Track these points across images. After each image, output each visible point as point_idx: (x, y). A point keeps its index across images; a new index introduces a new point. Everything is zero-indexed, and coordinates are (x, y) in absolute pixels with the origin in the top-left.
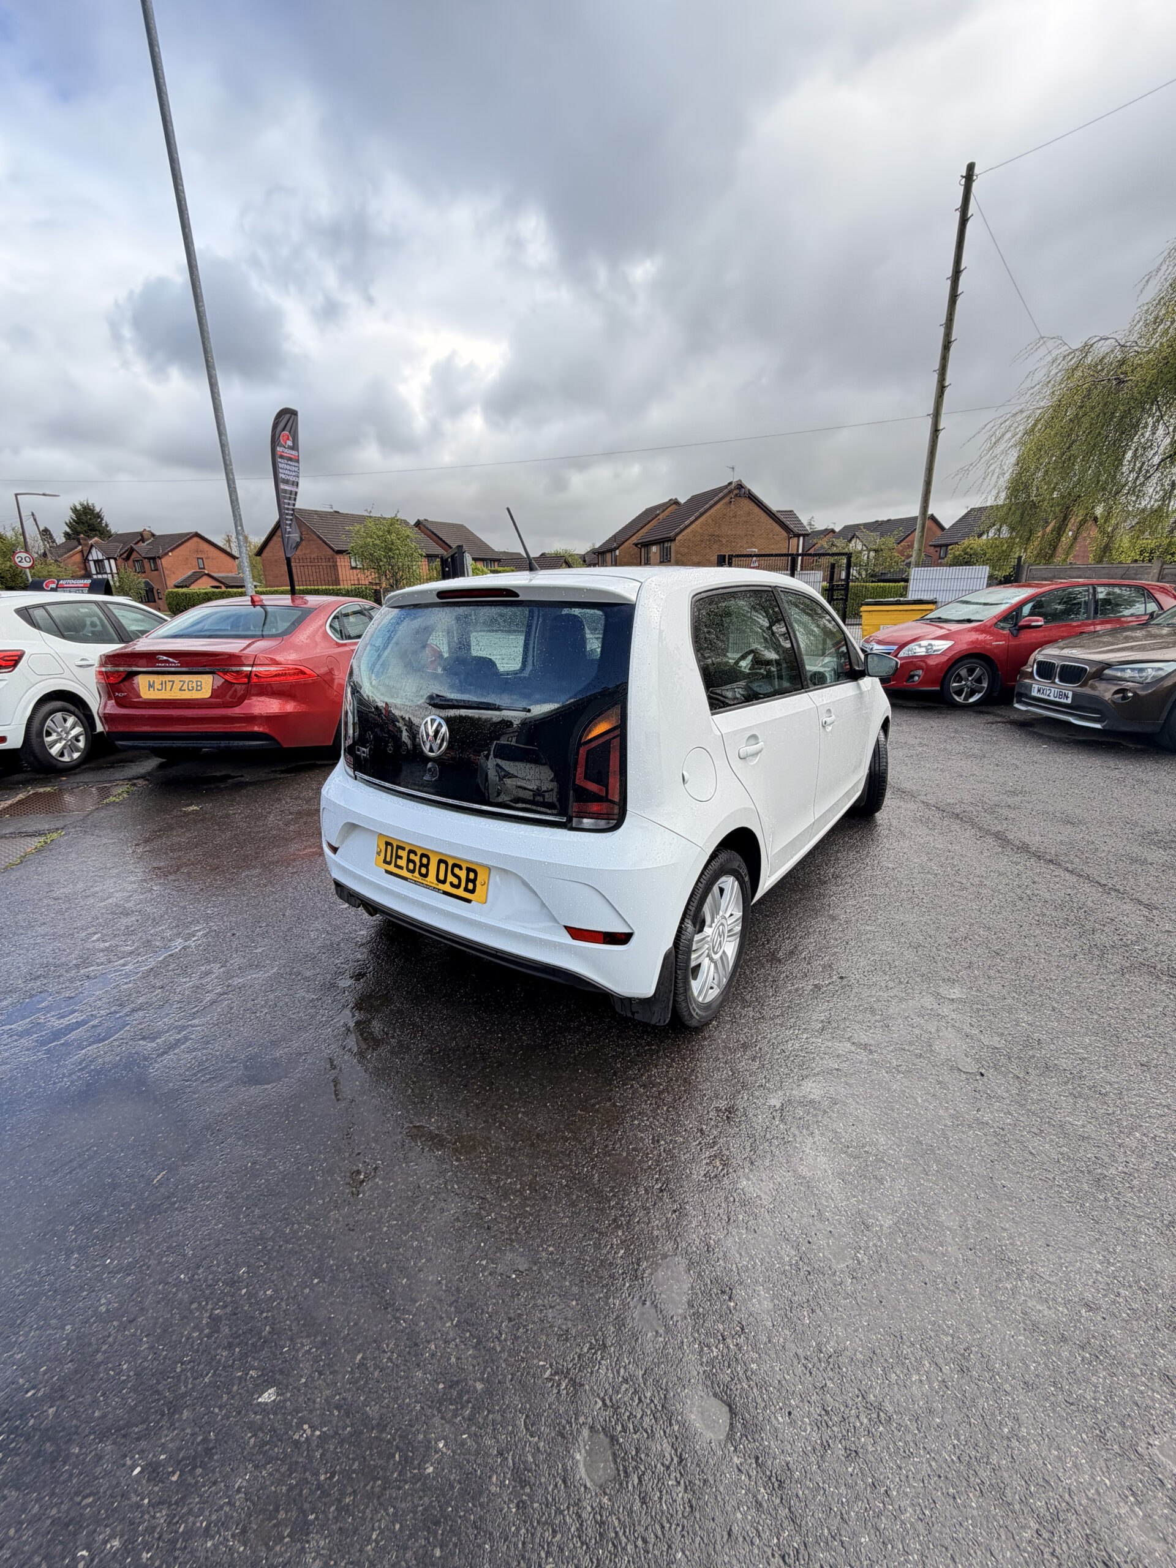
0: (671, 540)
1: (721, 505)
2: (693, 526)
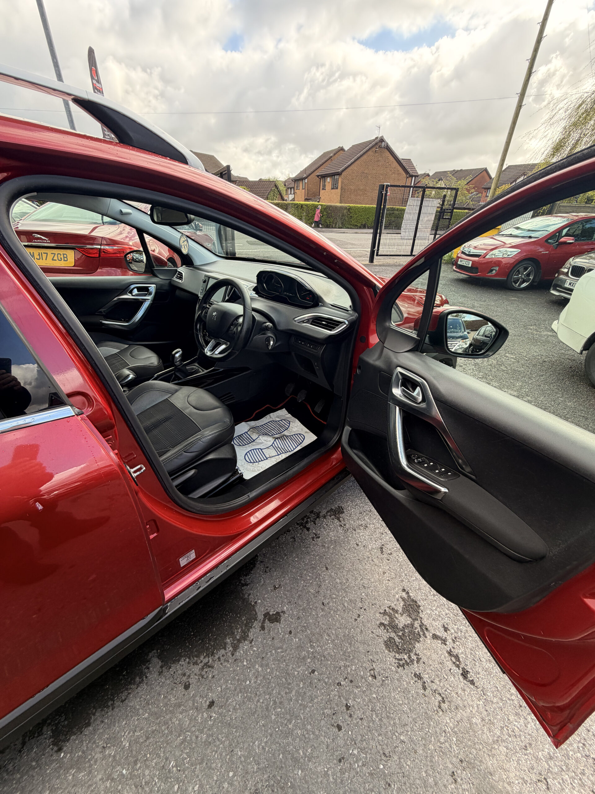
0: (339, 174)
1: (370, 152)
2: (353, 166)
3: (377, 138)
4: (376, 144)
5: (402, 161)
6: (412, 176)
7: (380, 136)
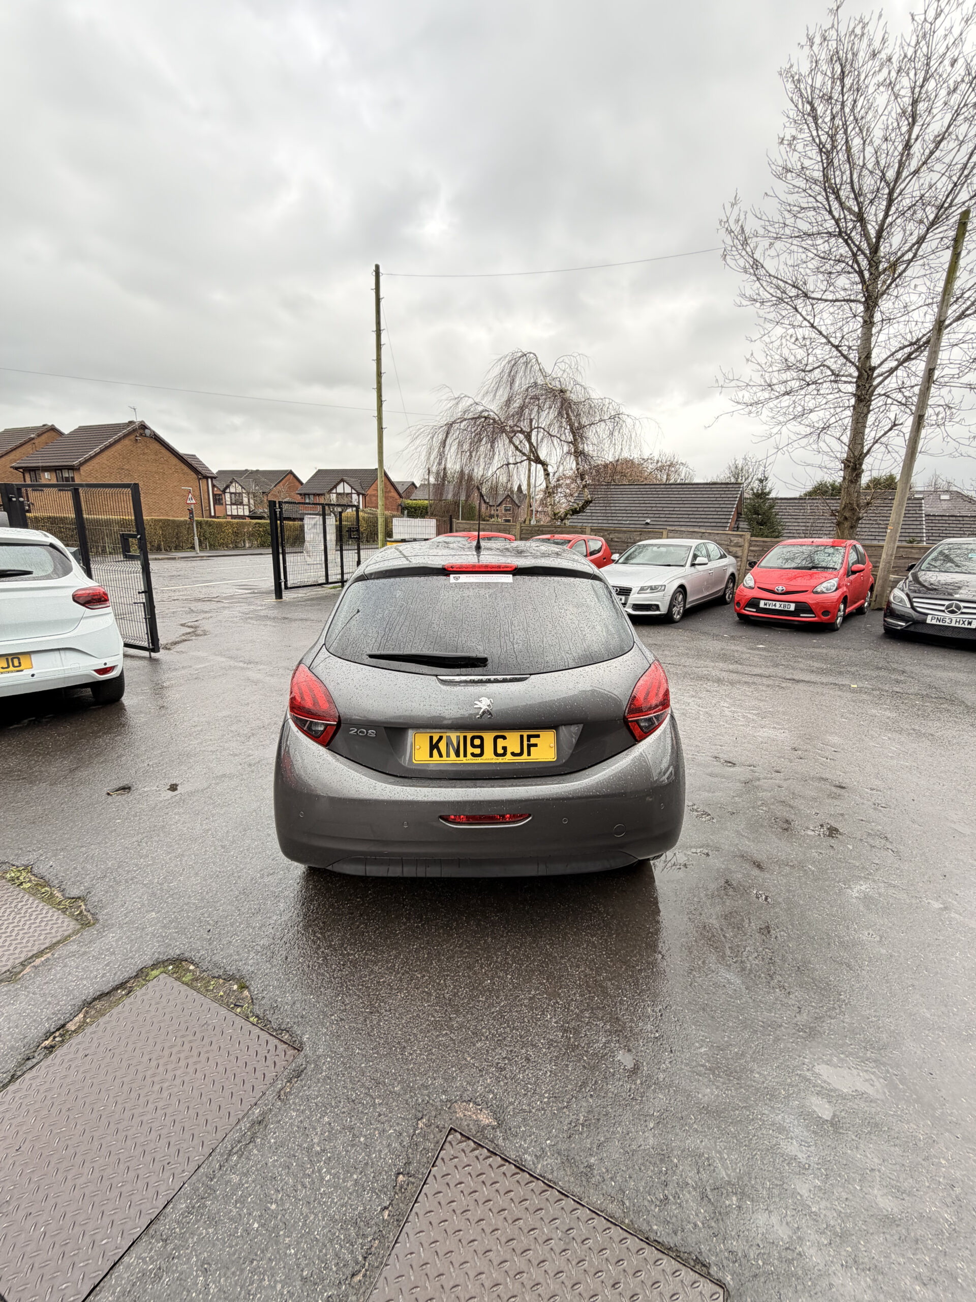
0: (73, 468)
1: (126, 442)
2: (98, 457)
3: (131, 422)
4: (134, 430)
5: (185, 457)
6: (206, 478)
7: (138, 419)
